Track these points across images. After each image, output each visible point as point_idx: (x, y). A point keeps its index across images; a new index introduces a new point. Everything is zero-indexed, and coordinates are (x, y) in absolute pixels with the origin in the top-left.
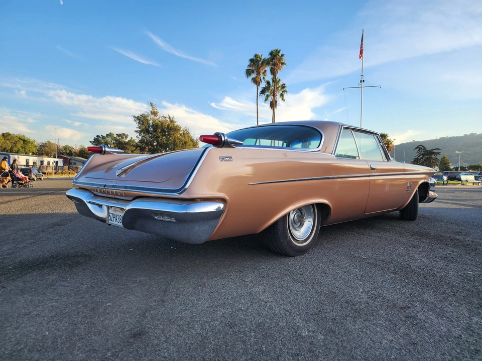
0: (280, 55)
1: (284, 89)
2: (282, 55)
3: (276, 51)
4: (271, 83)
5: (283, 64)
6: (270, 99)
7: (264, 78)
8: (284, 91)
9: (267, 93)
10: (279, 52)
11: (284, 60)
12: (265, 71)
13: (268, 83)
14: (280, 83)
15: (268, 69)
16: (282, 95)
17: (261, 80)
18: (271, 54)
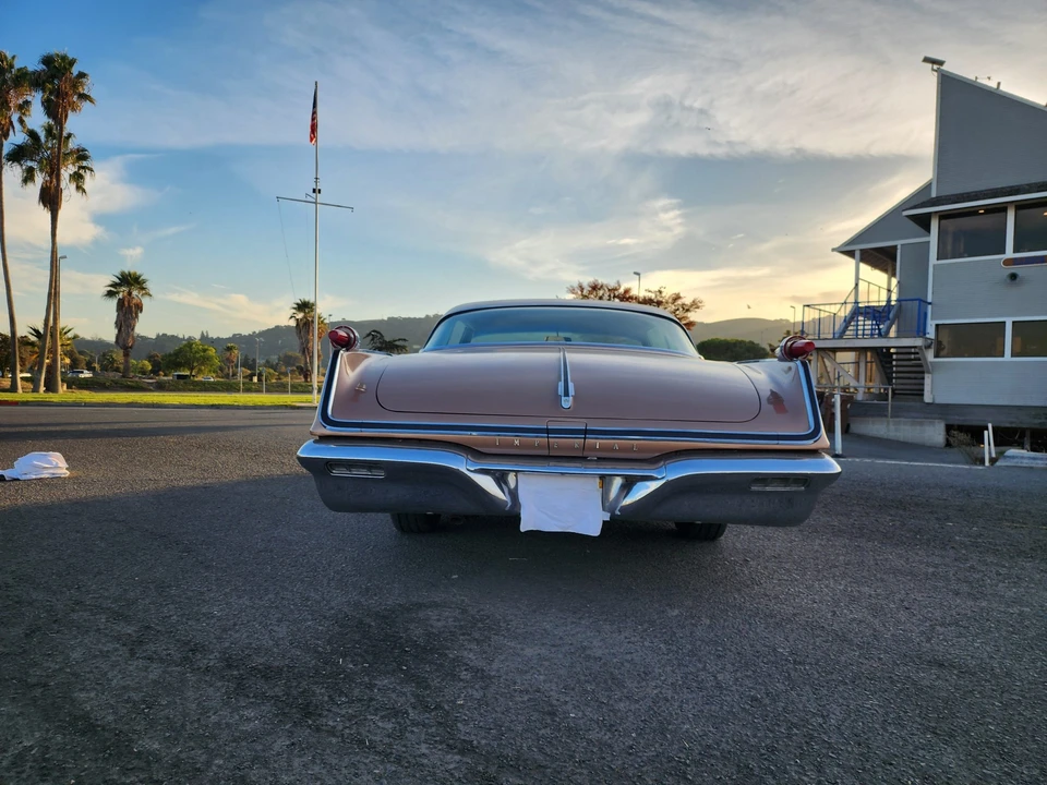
0: (75, 70)
1: (84, 164)
2: (82, 75)
3: (64, 58)
4: (43, 139)
5: (84, 97)
6: (40, 178)
7: (21, 121)
8: (84, 168)
9: (30, 164)
10: (72, 63)
11: (88, 87)
12: (27, 103)
13: (33, 134)
14: (72, 145)
15: (36, 99)
16: (77, 178)
17: (11, 123)
18: (47, 60)
